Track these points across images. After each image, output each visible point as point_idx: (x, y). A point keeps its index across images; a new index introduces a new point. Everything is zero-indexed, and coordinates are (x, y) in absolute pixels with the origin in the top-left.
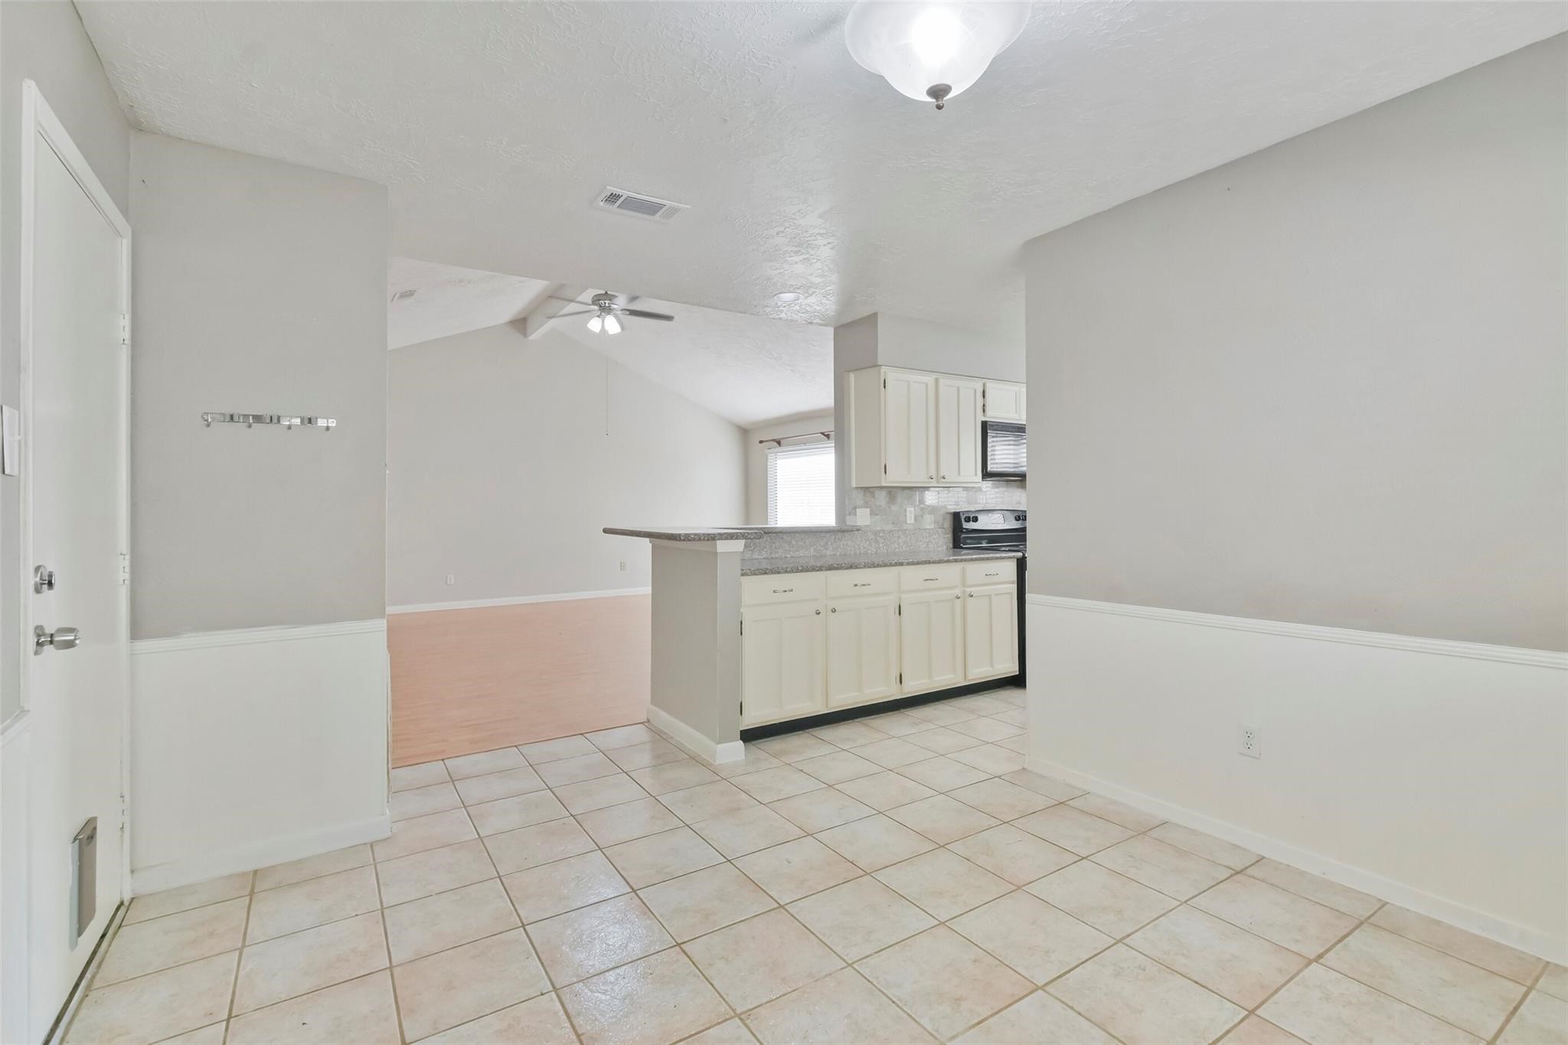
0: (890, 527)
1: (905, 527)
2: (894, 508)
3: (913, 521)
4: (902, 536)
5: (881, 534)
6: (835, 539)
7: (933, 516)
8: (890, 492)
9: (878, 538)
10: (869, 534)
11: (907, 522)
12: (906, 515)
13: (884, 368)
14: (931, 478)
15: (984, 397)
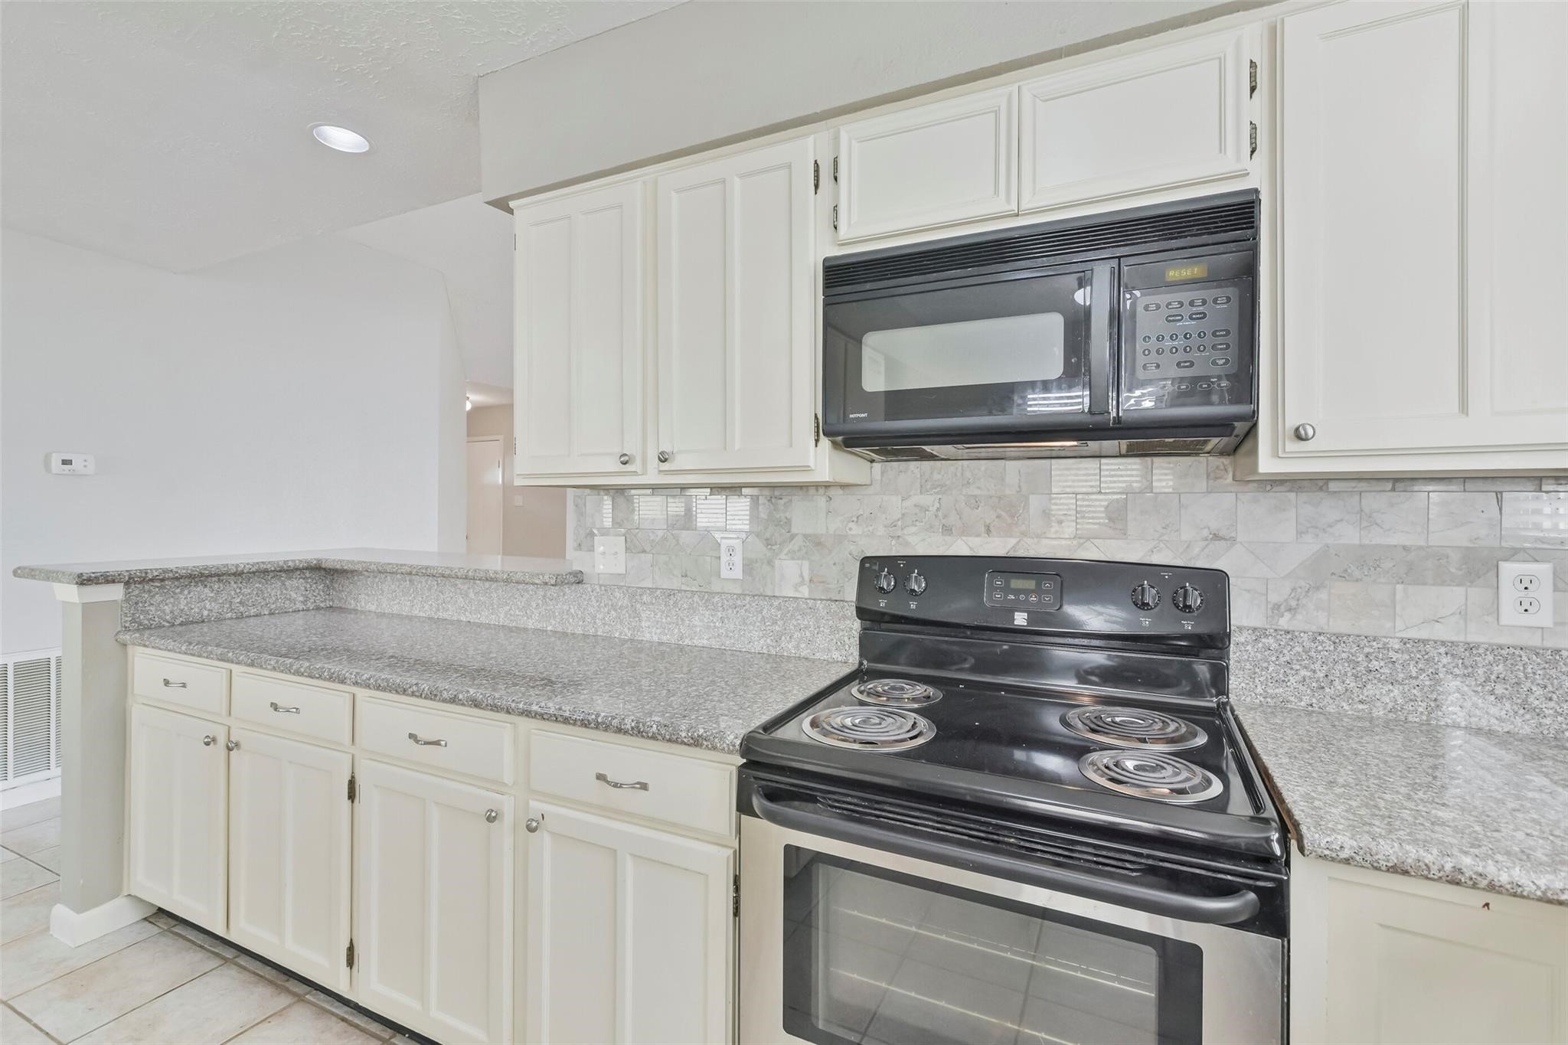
0: (676, 583)
1: (715, 586)
2: (688, 538)
3: (738, 573)
5: (646, 598)
6: (544, 596)
7: (806, 564)
10: (618, 595)
11: (719, 575)
12: (719, 558)
13: (512, 204)
14: (624, 463)
15: (836, 179)
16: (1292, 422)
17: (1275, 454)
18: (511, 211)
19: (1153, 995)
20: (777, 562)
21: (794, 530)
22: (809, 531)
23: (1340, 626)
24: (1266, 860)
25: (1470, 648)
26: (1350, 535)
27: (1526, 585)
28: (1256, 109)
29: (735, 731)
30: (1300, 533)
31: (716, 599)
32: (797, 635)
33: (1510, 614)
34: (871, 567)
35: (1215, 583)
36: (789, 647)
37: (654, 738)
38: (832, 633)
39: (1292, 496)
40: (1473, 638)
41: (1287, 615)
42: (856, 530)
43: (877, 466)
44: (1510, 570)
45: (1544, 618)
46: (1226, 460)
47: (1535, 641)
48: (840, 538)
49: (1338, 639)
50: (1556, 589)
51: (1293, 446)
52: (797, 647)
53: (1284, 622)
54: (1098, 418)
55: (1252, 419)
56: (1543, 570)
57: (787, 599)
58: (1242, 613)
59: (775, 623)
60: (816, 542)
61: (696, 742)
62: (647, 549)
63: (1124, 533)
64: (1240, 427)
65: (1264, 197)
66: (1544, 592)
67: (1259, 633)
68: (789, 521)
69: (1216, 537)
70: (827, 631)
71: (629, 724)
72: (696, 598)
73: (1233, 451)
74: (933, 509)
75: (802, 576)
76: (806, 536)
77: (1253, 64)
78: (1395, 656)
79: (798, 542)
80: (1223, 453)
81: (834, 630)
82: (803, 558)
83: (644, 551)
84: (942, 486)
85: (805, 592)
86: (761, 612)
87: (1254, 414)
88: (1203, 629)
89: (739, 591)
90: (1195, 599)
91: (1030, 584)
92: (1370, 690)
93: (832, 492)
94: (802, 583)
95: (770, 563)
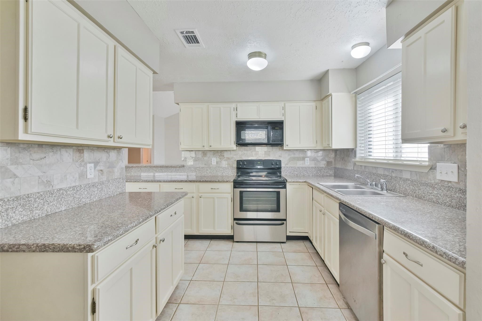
0: (203, 166)
1: (211, 166)
2: (205, 158)
3: (215, 164)
4: (209, 170)
5: (198, 169)
6: (176, 170)
7: (227, 162)
8: (204, 152)
9: (196, 170)
10: (192, 168)
11: (212, 164)
12: (212, 161)
13: (179, 104)
14: (203, 147)
15: (237, 110)
16: (287, 144)
17: (285, 147)
18: (179, 105)
19: (276, 206)
20: (222, 162)
21: (225, 157)
22: (227, 157)
23: (292, 166)
24: (285, 183)
25: (303, 167)
26: (293, 156)
27: (307, 160)
28: (283, 111)
29: (232, 180)
30: (288, 156)
31: (212, 168)
32: (226, 172)
33: (306, 164)
34: (238, 162)
35: (280, 161)
36: (224, 174)
37: (221, 182)
38: (231, 172)
39: (287, 151)
40: (303, 166)
41: (287, 165)
42: (235, 156)
43: (238, 147)
44: (306, 159)
45: (309, 164)
46: (281, 147)
47: (308, 166)
48: (232, 158)
49: (292, 167)
50: (310, 161)
51: (287, 147)
52: (226, 174)
53: (287, 166)
54: (268, 143)
55: (283, 144)
56: (308, 159)
57: (224, 167)
58: (283, 165)
59: (222, 171)
60: (228, 158)
61: (227, 182)
62: (198, 160)
63: (270, 156)
64: (282, 144)
65: (284, 121)
66: (309, 161)
67: (284, 167)
68: (224, 155)
69: (280, 156)
70: (231, 171)
71: (217, 181)
72: (208, 168)
73: (281, 146)
74: (246, 153)
75: (226, 163)
76: (227, 158)
77: (283, 107)
78: (297, 169)
79: (225, 158)
80: (280, 146)
81: (232, 171)
82: (226, 161)
83: (197, 161)
84: (247, 150)
85: (227, 166)
86: (220, 169)
87: (283, 143)
88: (279, 167)
89: (215, 166)
90: (278, 164)
91: (260, 163)
92: (295, 173)
93: (231, 151)
94: (226, 165)
95: (221, 162)
